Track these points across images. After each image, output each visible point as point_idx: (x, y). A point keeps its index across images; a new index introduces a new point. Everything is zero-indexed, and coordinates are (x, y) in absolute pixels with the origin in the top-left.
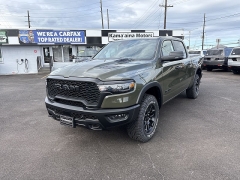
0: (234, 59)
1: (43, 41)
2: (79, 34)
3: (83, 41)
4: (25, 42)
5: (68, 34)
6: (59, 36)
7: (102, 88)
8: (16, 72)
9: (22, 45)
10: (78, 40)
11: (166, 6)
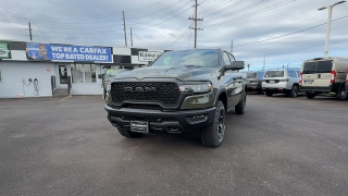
0: (268, 81)
1: (59, 57)
2: (104, 51)
3: (110, 60)
4: (34, 57)
5: (91, 50)
6: (79, 53)
7: (182, 88)
8: (21, 95)
9: (30, 61)
10: (104, 59)
11: (196, 29)
